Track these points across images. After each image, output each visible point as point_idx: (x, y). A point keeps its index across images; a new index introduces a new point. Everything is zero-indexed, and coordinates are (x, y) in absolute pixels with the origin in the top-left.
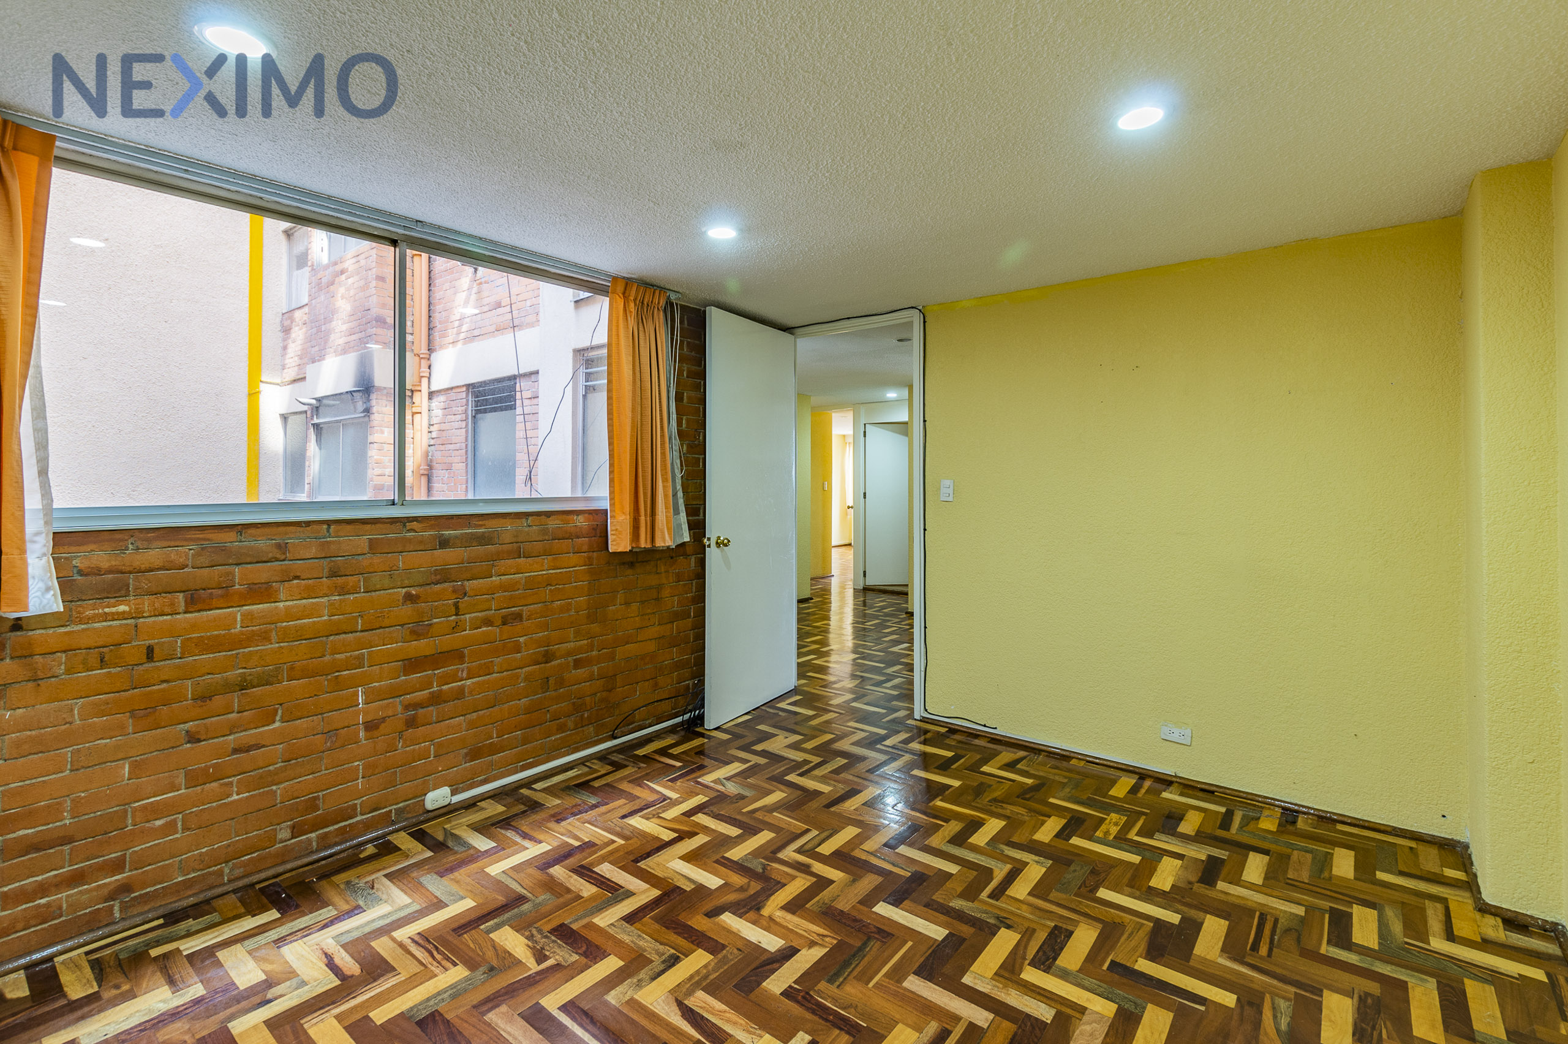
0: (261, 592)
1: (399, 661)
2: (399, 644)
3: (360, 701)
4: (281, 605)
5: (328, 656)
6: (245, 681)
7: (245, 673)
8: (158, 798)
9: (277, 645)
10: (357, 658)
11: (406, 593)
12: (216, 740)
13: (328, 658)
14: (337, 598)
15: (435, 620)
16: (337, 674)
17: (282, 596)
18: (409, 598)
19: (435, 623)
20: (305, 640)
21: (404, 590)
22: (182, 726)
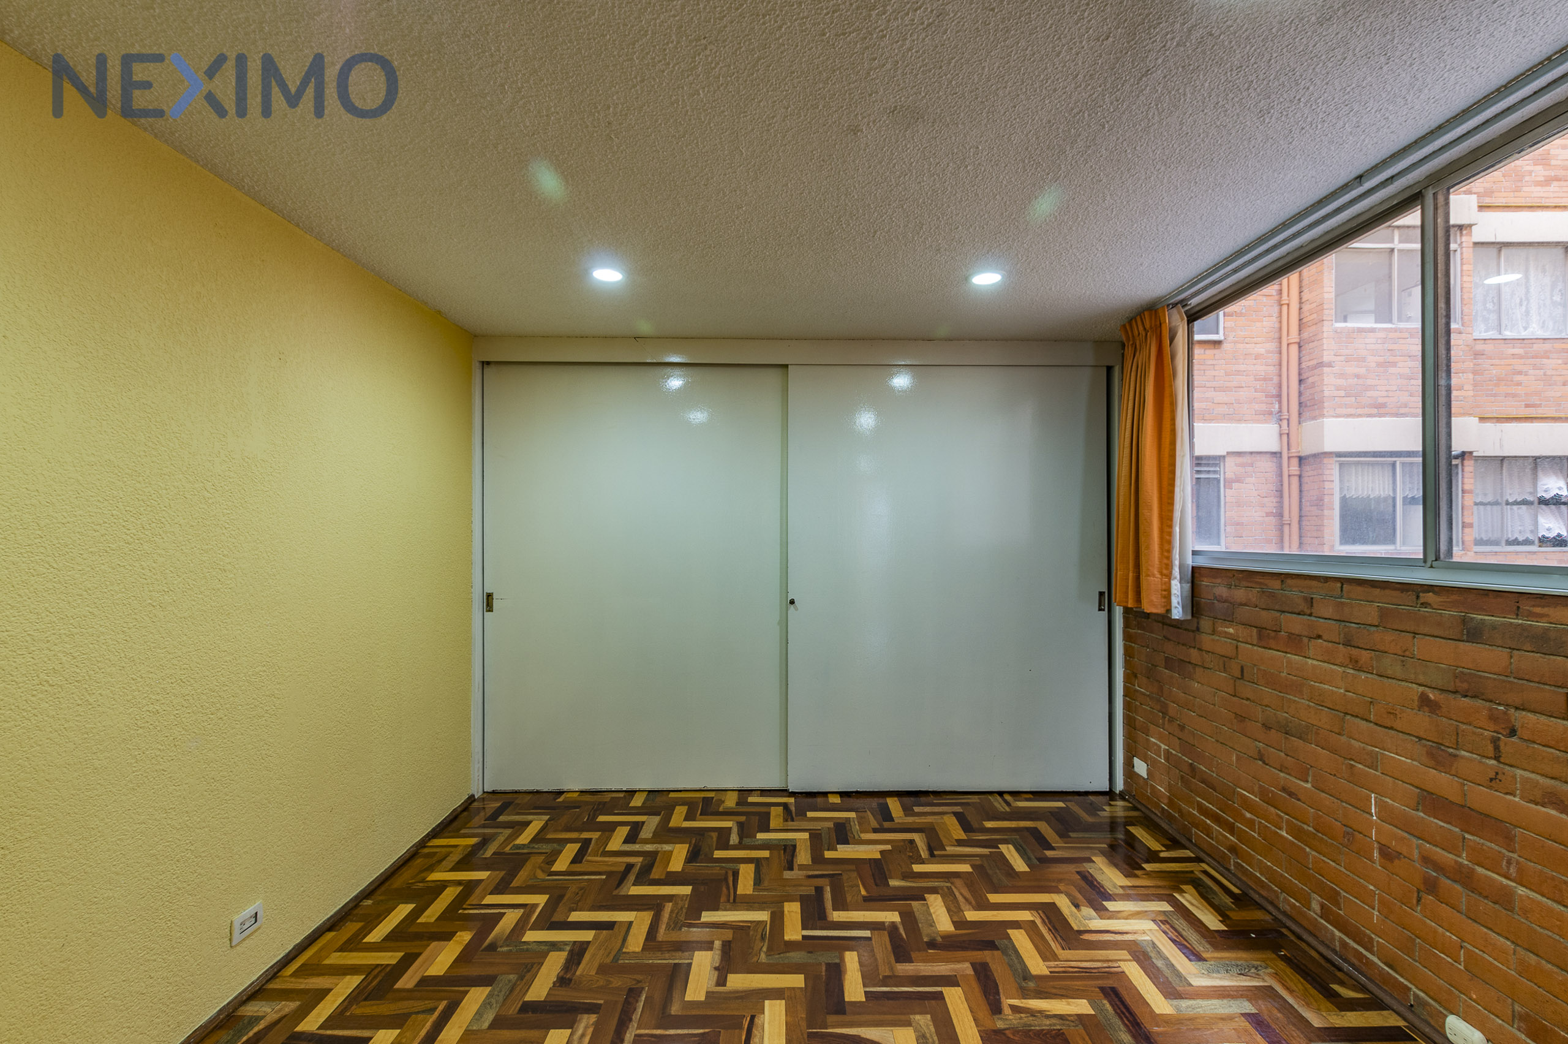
0: (1295, 643)
1: (1417, 787)
2: (1414, 763)
3: (1373, 811)
4: (1310, 661)
5: (1345, 737)
6: (1288, 726)
7: (1286, 717)
8: (1247, 794)
9: (1307, 702)
10: (1370, 753)
11: (1423, 693)
12: (1274, 770)
13: (1344, 739)
14: (1352, 671)
15: (1463, 753)
16: (1352, 762)
17: (1311, 653)
18: (1424, 702)
19: (1463, 757)
20: (1328, 708)
21: (1421, 689)
22: (1257, 743)
